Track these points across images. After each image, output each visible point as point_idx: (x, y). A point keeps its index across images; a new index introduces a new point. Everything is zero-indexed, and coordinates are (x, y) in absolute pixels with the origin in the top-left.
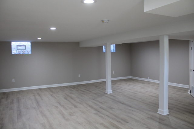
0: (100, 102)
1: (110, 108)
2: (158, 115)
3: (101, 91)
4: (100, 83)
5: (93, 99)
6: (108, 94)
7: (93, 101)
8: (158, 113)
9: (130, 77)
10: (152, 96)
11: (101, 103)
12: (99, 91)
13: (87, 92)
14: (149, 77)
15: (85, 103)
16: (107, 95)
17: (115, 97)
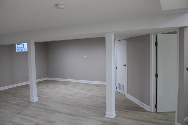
0: (30, 116)
1: (49, 122)
2: (108, 120)
3: (22, 100)
4: (15, 89)
5: (19, 113)
6: (34, 103)
7: (19, 116)
8: (106, 116)
9: (47, 79)
10: (84, 98)
11: (33, 116)
12: (20, 100)
13: (4, 103)
14: (68, 77)
15: (10, 122)
16: (33, 105)
17: (45, 105)
